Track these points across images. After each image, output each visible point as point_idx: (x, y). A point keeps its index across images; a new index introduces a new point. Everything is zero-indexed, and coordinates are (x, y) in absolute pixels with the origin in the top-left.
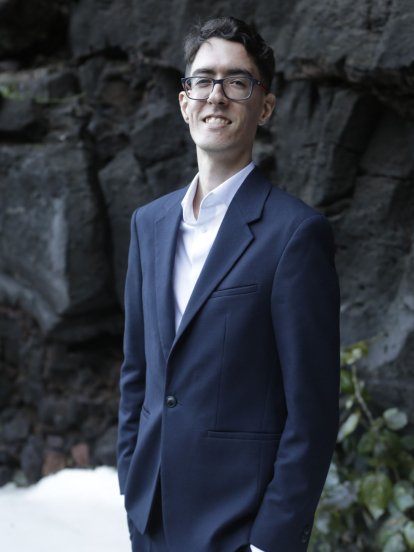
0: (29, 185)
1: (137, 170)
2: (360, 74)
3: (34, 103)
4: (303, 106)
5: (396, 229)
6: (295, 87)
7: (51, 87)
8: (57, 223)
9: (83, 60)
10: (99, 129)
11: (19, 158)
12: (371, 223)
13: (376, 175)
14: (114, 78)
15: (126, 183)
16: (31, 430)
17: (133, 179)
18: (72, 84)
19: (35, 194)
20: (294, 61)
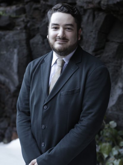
0: (7, 44)
1: (41, 40)
2: (105, 7)
3: (10, 17)
4: (91, 18)
5: (118, 60)
6: (89, 11)
7: (16, 12)
8: (15, 57)
9: (27, 3)
10: (31, 26)
11: (5, 35)
12: (110, 58)
13: (112, 42)
14: (36, 9)
15: (37, 44)
16: (9, 125)
17: (40, 42)
18: (23, 11)
19: (9, 47)
20: (86, 2)
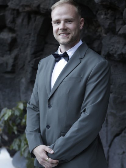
2: (45, 11)
6: (23, 14)
20: (23, 6)
